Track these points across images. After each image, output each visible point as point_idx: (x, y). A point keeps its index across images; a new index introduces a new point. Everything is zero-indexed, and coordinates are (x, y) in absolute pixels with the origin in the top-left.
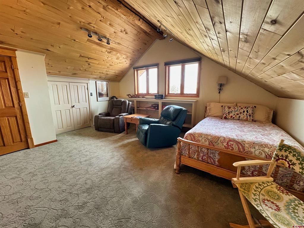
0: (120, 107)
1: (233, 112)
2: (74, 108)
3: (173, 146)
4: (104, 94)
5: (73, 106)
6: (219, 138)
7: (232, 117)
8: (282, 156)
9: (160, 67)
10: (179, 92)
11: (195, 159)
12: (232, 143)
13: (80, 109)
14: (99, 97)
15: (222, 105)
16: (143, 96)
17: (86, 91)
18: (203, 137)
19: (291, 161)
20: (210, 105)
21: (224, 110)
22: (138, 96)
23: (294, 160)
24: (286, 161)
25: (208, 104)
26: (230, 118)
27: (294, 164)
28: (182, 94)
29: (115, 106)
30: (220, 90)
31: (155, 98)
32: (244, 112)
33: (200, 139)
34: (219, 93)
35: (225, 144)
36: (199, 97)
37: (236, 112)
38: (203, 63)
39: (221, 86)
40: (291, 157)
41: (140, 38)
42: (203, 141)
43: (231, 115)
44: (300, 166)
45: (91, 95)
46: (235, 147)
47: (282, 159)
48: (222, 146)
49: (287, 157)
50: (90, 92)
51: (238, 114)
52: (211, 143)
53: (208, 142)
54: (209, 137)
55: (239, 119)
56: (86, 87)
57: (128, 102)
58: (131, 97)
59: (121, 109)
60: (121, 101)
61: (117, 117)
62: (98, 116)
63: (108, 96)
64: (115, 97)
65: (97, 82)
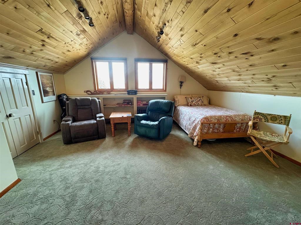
0: (89, 107)
1: (194, 101)
2: (10, 118)
3: (170, 133)
4: (50, 92)
5: (8, 115)
6: (221, 116)
7: (194, 104)
8: (256, 117)
9: (128, 62)
10: (148, 88)
11: (210, 133)
12: (228, 118)
13: (20, 118)
14: (44, 97)
15: (186, 96)
16: (108, 92)
17: (26, 87)
18: (213, 118)
19: (260, 118)
20: (177, 97)
21: (188, 100)
22: (101, 92)
23: (261, 117)
24: (258, 118)
25: (175, 96)
26: (193, 105)
27: (262, 119)
28: (151, 89)
29: (79, 107)
30: (181, 86)
31: (127, 94)
32: (199, 100)
33: (212, 119)
34: (181, 88)
35: (225, 119)
36: (166, 92)
37: (196, 101)
38: (168, 64)
39: (181, 84)
40: (260, 117)
41: (114, 27)
42: (214, 120)
43: (194, 103)
44: (264, 119)
45: (34, 94)
46: (229, 119)
47: (256, 118)
48: (223, 121)
49: (258, 117)
50: (31, 88)
51: (197, 102)
52: (218, 120)
53: (216, 120)
54: (217, 117)
55: (198, 105)
56: (24, 81)
57: (97, 100)
58: (92, 94)
59: (92, 110)
60: (90, 99)
61: (98, 119)
62: (69, 124)
63: (54, 95)
64: (65, 95)
65: (39, 73)
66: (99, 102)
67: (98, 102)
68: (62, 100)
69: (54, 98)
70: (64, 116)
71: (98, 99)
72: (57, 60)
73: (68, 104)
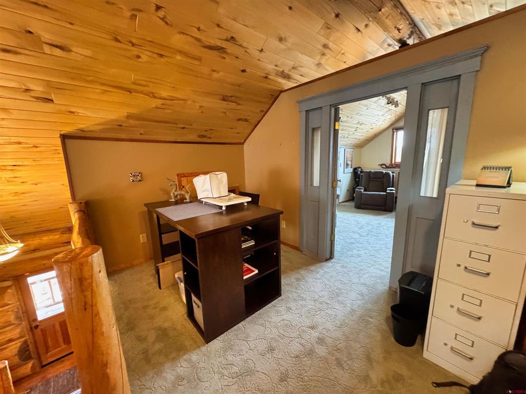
0: (381, 180)
4: (350, 165)
14: (346, 168)
22: (398, 165)
29: (372, 179)
45: (341, 166)
50: (340, 162)
57: (391, 174)
58: (387, 167)
59: (383, 183)
60: (383, 172)
61: (388, 191)
62: (361, 191)
63: (352, 167)
64: (360, 168)
65: (346, 150)
66: (393, 176)
67: (391, 176)
68: (357, 172)
69: (351, 170)
70: (358, 186)
71: (393, 173)
72: (360, 138)
73: (362, 175)
